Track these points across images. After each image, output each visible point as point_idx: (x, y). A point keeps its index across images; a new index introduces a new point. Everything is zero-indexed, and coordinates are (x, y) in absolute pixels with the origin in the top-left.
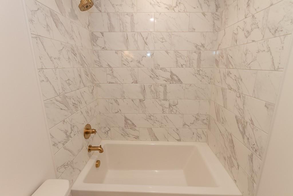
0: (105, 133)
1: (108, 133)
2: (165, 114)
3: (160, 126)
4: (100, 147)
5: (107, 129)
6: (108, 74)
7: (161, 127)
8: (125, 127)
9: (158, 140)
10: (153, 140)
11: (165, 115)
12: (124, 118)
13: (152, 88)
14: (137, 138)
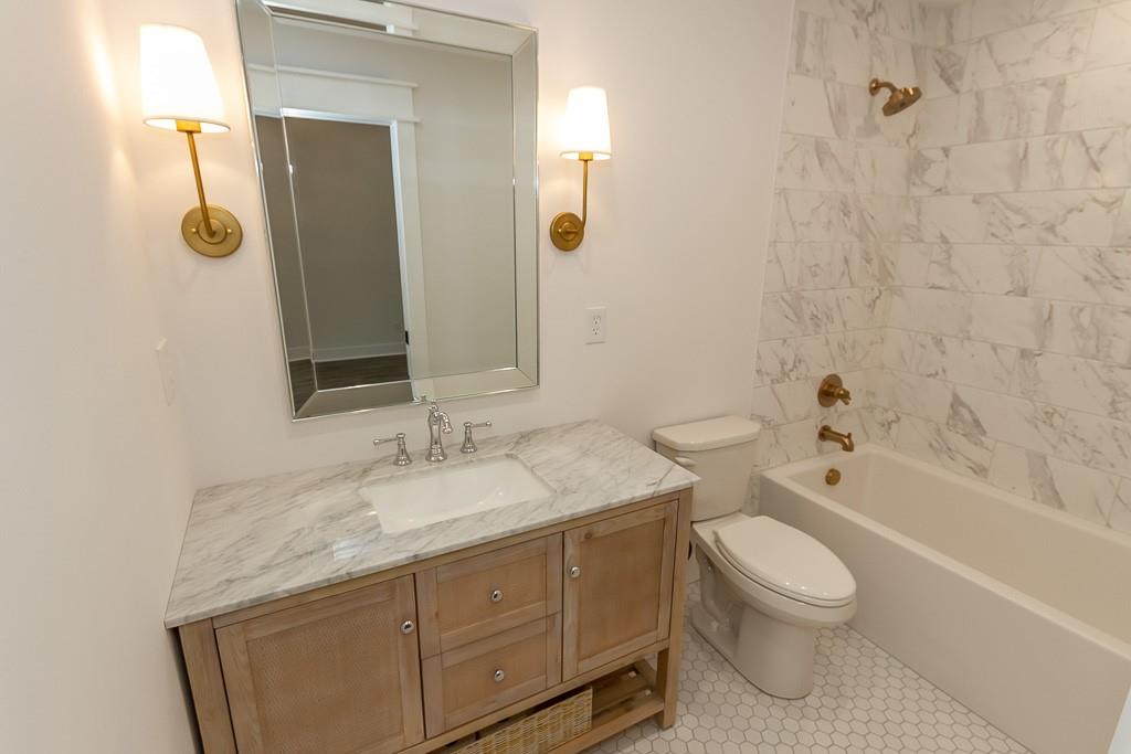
0: (883, 425)
1: (890, 428)
2: (1118, 419)
3: (1087, 459)
4: (849, 436)
5: (891, 416)
6: (935, 262)
7: (1087, 464)
8: (948, 424)
9: (1061, 506)
10: (1039, 498)
11: (1116, 422)
12: (949, 399)
13: (1085, 319)
14: (980, 471)
